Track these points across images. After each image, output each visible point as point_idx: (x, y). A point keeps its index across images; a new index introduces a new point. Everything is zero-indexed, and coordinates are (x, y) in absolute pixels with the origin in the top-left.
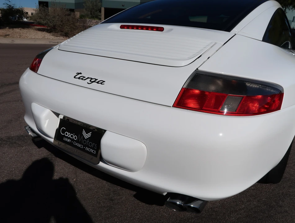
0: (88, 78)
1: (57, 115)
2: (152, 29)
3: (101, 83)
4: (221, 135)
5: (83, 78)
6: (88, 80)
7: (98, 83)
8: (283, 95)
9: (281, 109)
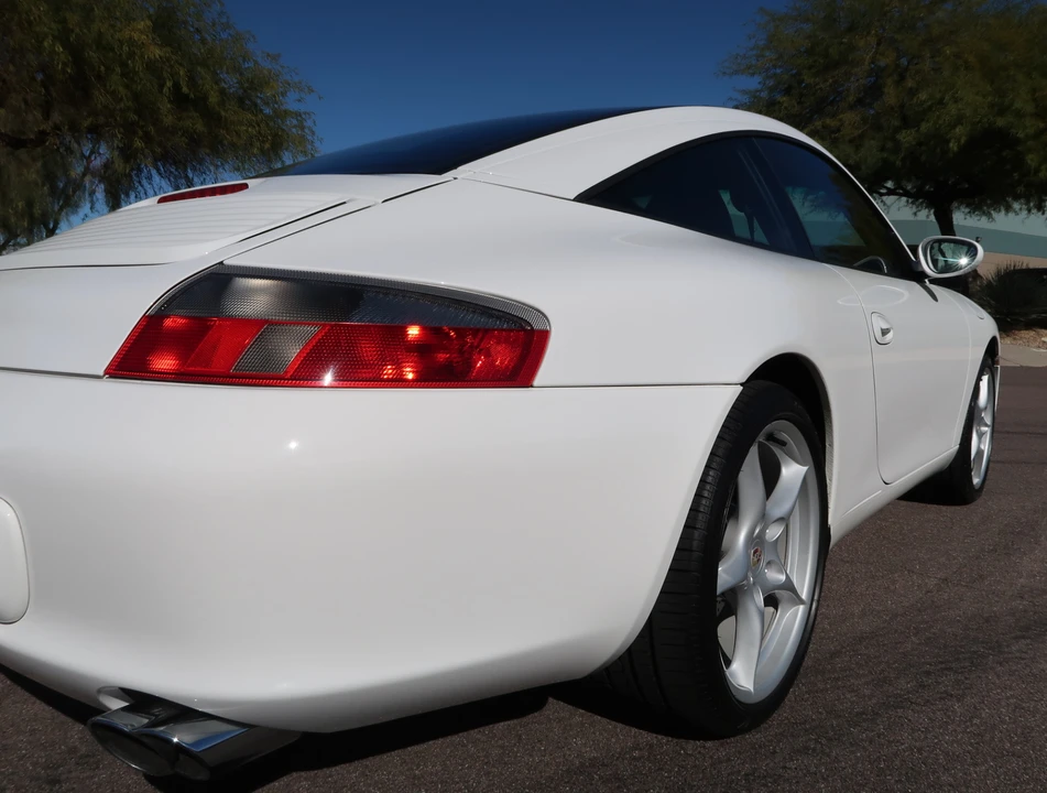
2: (223, 191)
4: (293, 445)
8: (544, 336)
9: (536, 383)
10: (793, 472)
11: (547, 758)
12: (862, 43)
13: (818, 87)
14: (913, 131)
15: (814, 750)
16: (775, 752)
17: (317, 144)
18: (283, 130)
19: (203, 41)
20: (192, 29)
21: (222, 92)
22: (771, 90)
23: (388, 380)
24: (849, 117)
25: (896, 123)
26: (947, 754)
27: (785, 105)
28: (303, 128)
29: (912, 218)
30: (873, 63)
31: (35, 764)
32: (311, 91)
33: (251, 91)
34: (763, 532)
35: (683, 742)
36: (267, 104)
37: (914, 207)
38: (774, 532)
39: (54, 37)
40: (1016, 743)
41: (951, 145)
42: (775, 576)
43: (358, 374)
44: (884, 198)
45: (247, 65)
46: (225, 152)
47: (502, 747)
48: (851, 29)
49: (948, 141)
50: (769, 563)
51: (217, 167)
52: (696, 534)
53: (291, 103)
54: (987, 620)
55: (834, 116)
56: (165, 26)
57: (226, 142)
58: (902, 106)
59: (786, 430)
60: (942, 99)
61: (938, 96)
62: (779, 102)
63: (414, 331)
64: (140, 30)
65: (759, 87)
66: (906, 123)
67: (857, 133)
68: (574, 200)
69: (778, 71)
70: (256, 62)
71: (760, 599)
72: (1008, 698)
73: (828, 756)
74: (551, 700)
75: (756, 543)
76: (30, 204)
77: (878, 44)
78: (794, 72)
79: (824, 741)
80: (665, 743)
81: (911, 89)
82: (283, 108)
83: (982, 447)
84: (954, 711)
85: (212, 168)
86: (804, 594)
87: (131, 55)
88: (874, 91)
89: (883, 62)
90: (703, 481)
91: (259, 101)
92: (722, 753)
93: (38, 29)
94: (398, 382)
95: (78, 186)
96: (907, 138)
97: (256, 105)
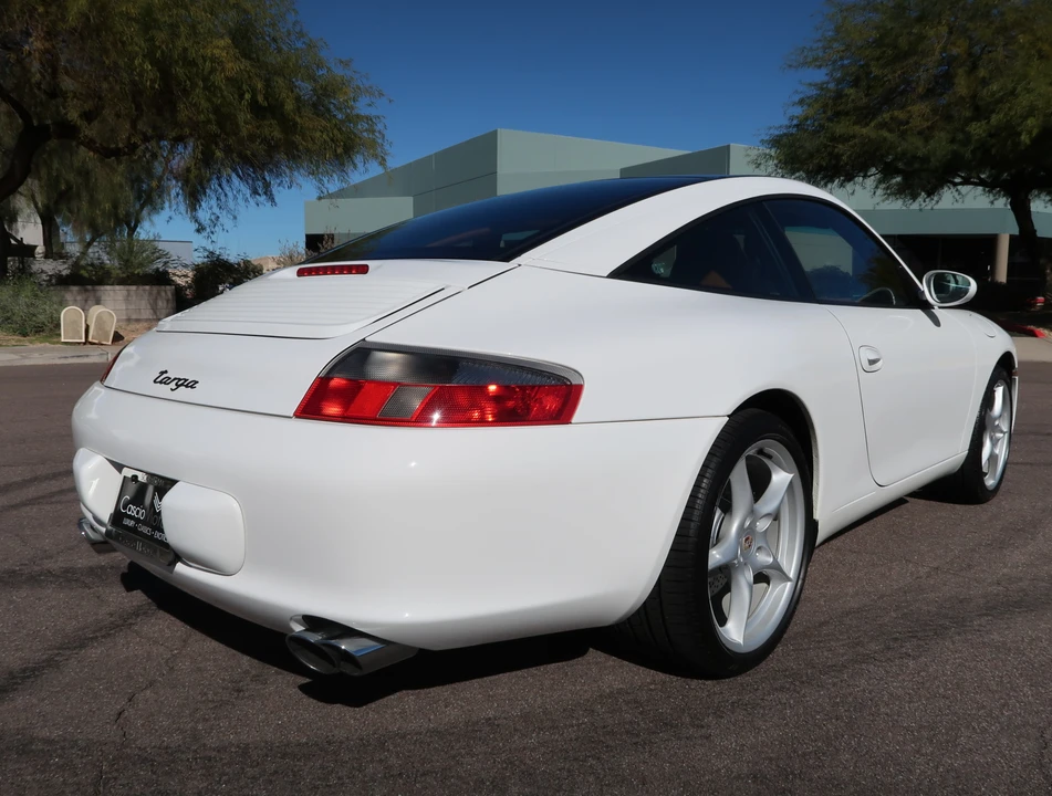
0: (175, 379)
1: (119, 467)
2: (350, 270)
3: (191, 387)
4: (413, 464)
5: (165, 382)
6: (173, 385)
7: (187, 386)
8: (579, 389)
9: (573, 421)
10: (781, 478)
11: (586, 688)
12: (932, 33)
13: (886, 79)
14: (984, 122)
15: (788, 689)
16: (757, 689)
17: (387, 147)
18: (355, 134)
19: (279, 50)
20: (267, 39)
21: (298, 99)
22: (839, 82)
23: (476, 422)
24: (919, 109)
25: (968, 114)
26: (892, 695)
27: (852, 97)
28: (373, 132)
29: (989, 206)
30: (945, 52)
31: (224, 680)
32: (381, 94)
33: (325, 97)
34: (753, 523)
35: (689, 680)
36: (340, 109)
37: (991, 196)
38: (762, 525)
39: (144, 56)
40: (949, 689)
41: (1023, 137)
42: (764, 559)
43: (457, 418)
44: (959, 187)
45: (321, 73)
46: (300, 157)
47: (553, 679)
48: (920, 19)
49: (1020, 134)
50: (759, 548)
51: (291, 169)
52: (692, 524)
53: (362, 107)
54: (961, 602)
55: (902, 108)
56: (243, 38)
57: (301, 148)
58: (974, 97)
59: (773, 447)
60: (1015, 89)
61: (1010, 86)
62: (846, 95)
63: (492, 388)
64: (220, 47)
65: (826, 79)
66: (980, 112)
67: (926, 124)
68: (608, 277)
69: (846, 62)
70: (329, 69)
71: (750, 576)
72: (955, 659)
73: (798, 693)
74: (591, 649)
75: (747, 534)
76: (115, 206)
77: (950, 33)
78: (862, 63)
79: (797, 683)
80: (675, 681)
81: (984, 78)
82: (354, 112)
83: (997, 451)
84: (907, 667)
85: (287, 171)
86: (792, 574)
87: (213, 71)
88: (945, 80)
89: (955, 51)
90: (697, 486)
91: (332, 106)
92: (717, 689)
93: (130, 48)
94: (482, 422)
95: (162, 191)
96: (977, 130)
97: (328, 110)
